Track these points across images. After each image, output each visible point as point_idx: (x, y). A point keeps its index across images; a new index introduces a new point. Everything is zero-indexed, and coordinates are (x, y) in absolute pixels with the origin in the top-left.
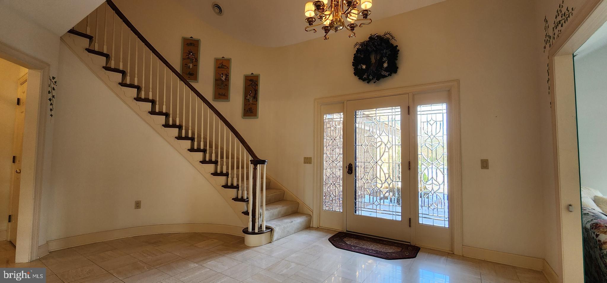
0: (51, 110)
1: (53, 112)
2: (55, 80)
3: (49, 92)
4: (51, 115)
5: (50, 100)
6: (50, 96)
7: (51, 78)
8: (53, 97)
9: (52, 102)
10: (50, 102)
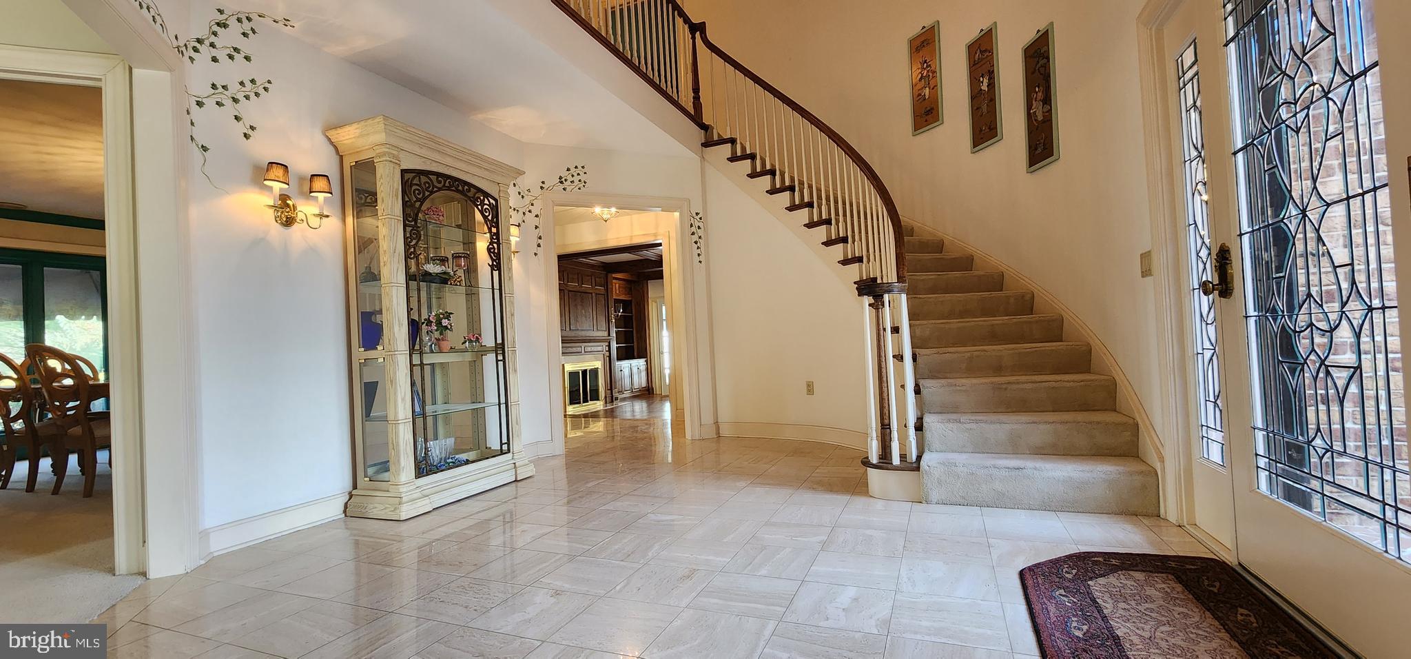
0: (699, 255)
1: (702, 258)
2: (699, 216)
3: (693, 234)
4: (700, 262)
5: (696, 242)
6: (695, 238)
7: (694, 215)
8: (700, 237)
9: (698, 244)
10: (696, 246)
